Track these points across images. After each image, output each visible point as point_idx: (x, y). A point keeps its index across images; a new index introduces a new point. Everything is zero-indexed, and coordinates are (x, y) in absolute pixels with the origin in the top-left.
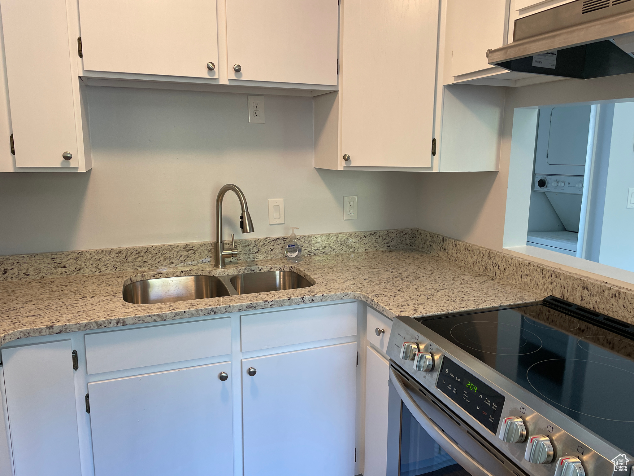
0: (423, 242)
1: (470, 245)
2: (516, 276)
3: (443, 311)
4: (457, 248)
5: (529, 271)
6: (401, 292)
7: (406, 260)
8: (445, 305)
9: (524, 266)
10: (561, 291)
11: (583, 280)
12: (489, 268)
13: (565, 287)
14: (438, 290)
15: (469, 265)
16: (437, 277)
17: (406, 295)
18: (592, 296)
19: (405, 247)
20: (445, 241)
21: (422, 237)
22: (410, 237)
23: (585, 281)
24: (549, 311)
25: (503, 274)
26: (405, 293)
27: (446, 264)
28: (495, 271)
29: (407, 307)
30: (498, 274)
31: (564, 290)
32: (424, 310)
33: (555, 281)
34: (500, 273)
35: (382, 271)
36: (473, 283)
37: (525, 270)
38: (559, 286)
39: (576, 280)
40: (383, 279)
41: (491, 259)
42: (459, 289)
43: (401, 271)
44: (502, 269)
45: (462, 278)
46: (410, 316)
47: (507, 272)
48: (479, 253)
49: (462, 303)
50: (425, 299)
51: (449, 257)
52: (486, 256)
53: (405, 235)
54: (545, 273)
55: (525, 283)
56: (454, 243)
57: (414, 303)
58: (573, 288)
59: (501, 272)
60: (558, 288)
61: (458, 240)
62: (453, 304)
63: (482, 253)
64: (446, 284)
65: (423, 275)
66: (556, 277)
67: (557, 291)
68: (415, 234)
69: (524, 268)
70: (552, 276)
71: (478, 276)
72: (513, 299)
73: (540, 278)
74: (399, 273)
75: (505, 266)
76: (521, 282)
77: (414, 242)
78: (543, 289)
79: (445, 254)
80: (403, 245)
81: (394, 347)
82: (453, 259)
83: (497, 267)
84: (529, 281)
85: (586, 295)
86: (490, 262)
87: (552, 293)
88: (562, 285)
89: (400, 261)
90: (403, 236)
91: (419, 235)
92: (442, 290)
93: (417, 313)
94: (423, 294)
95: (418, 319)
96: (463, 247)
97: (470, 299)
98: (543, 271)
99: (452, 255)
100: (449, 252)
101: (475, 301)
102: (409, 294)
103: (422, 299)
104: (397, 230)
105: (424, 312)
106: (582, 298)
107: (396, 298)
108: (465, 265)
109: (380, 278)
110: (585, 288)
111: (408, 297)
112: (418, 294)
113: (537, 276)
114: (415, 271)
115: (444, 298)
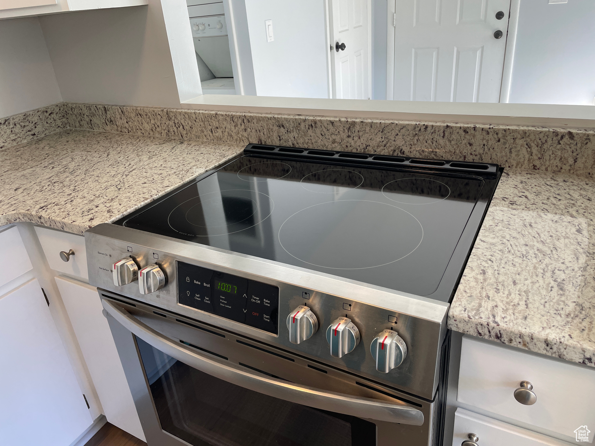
0: (79, 119)
1: (142, 109)
2: (205, 132)
3: (147, 199)
4: (126, 116)
5: (219, 123)
6: (78, 191)
7: (66, 147)
8: (145, 190)
9: (211, 119)
10: (258, 136)
11: (277, 118)
12: (172, 130)
13: (261, 131)
14: (126, 173)
15: (147, 133)
16: (117, 157)
17: (87, 193)
18: (289, 133)
19: (58, 130)
20: (108, 111)
21: (75, 112)
22: (60, 116)
23: (279, 119)
24: (250, 161)
25: (190, 134)
26: (84, 191)
27: (119, 139)
28: (180, 132)
29: (96, 209)
30: (184, 135)
31: (260, 134)
32: (122, 206)
33: (248, 127)
34: (187, 133)
35: (38, 169)
36: (162, 153)
37: (214, 122)
38: (254, 131)
39: (270, 120)
40: (45, 181)
41: (171, 119)
42: (151, 165)
43: (65, 163)
44: (187, 128)
45: (146, 151)
46: (107, 222)
47: (194, 129)
48: (155, 116)
49: (163, 181)
50: (115, 191)
51: (119, 129)
52: (165, 117)
53: (52, 115)
54: (236, 120)
55: (217, 138)
56: (120, 111)
57: (102, 201)
58: (268, 129)
59: (187, 131)
60: (254, 133)
61: (124, 106)
62: (153, 186)
63: (159, 114)
64: (133, 163)
65: (98, 160)
66: (249, 122)
67: (253, 137)
68: (64, 110)
69: (212, 121)
70: (244, 122)
71: (164, 143)
72: (215, 158)
73: (232, 127)
74: (64, 166)
75: (190, 123)
76: (212, 137)
77: (66, 121)
78: (238, 138)
79: (113, 128)
80: (53, 129)
81: (99, 272)
82: (125, 131)
83: (181, 127)
84: (221, 134)
85: (283, 133)
86: (171, 123)
87: (249, 140)
88: (257, 129)
89: (57, 150)
90: (50, 116)
91: (70, 110)
92: (131, 171)
93: (114, 214)
94: (109, 185)
95: (119, 222)
96: (133, 113)
97: (170, 173)
98: (234, 118)
99: (123, 126)
100: (117, 123)
101: (176, 173)
102: (91, 192)
103: (112, 192)
104: (37, 111)
105: (123, 210)
106: (280, 138)
107: (74, 203)
108: (142, 134)
109: (38, 181)
110: (281, 126)
111: (91, 196)
112: (102, 186)
113: (228, 126)
114: (85, 157)
115: (138, 181)
